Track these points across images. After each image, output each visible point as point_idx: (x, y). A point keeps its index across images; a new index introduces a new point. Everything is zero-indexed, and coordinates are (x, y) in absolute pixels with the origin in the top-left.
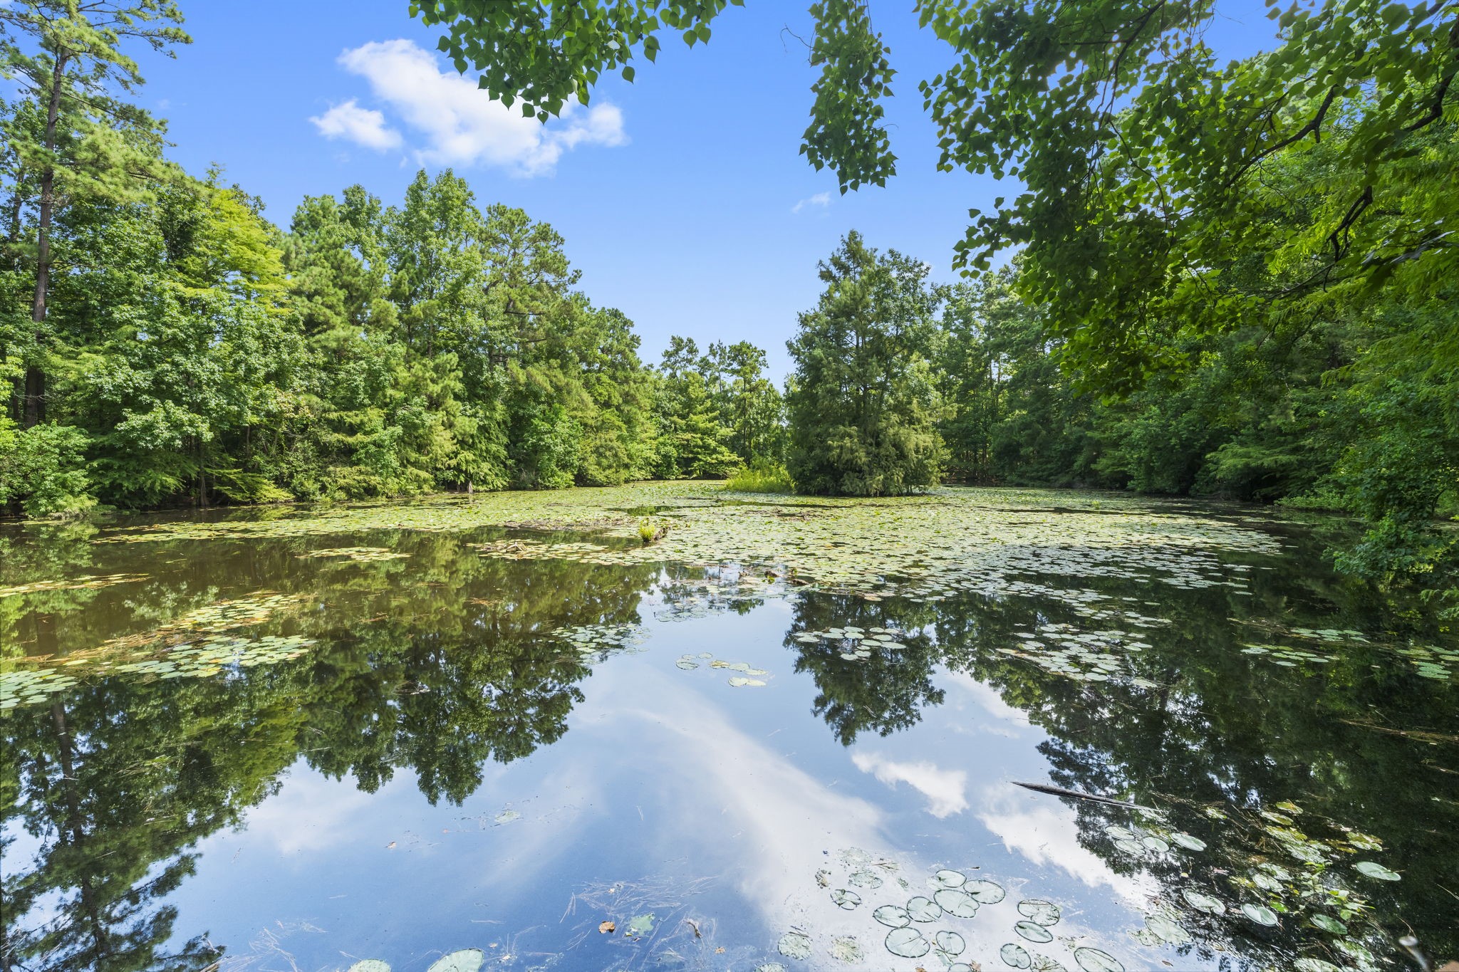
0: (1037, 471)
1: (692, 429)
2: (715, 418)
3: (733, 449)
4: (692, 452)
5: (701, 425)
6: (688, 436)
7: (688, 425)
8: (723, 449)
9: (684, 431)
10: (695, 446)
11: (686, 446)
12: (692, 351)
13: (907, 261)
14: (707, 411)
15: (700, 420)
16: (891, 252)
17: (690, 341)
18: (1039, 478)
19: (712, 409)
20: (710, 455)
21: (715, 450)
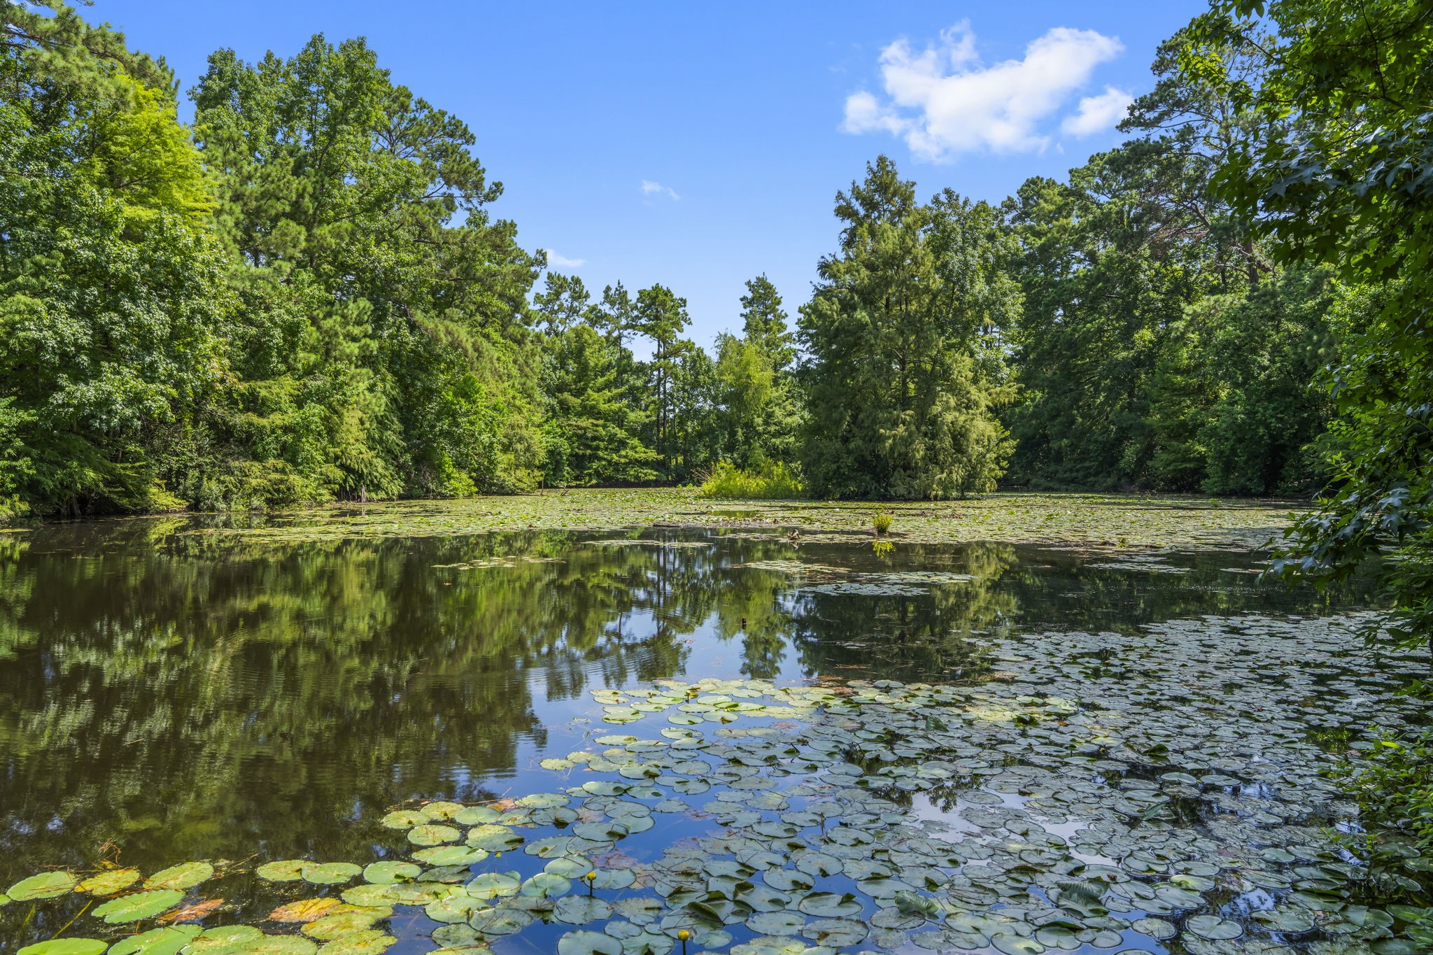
0: (1071, 471)
1: (591, 412)
2: (622, 396)
3: (647, 442)
4: (589, 447)
5: (604, 407)
6: (585, 422)
7: (584, 407)
8: (635, 442)
9: (579, 415)
10: (595, 438)
11: (581, 437)
12: (579, 295)
13: (965, 203)
14: (608, 386)
15: (598, 399)
16: (947, 192)
17: (577, 281)
18: (1073, 481)
19: (617, 383)
20: (617, 451)
21: (623, 444)
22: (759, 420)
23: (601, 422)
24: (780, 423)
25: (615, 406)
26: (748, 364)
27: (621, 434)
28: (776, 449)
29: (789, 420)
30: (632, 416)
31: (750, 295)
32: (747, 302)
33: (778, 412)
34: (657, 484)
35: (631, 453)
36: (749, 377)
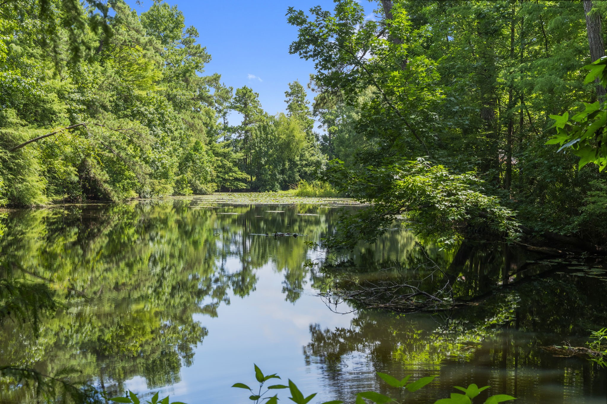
15: (218, 146)
20: (227, 173)
21: (230, 170)
22: (297, 158)
23: (220, 158)
24: (307, 160)
25: (226, 150)
26: (293, 129)
27: (229, 164)
28: (306, 173)
29: (312, 158)
30: (234, 155)
31: (290, 91)
32: (288, 94)
33: (307, 154)
34: (247, 191)
35: (234, 174)
36: (294, 136)
